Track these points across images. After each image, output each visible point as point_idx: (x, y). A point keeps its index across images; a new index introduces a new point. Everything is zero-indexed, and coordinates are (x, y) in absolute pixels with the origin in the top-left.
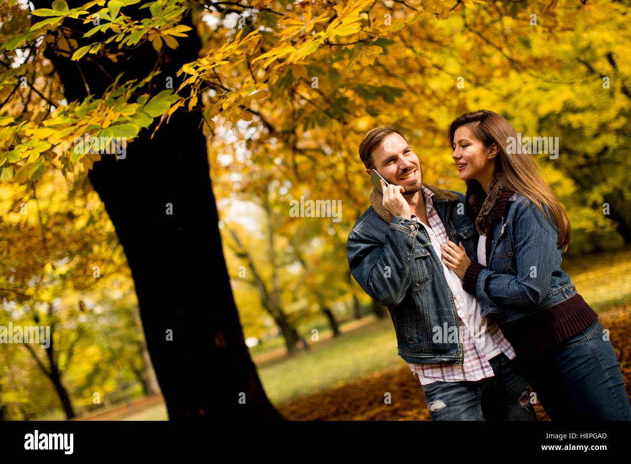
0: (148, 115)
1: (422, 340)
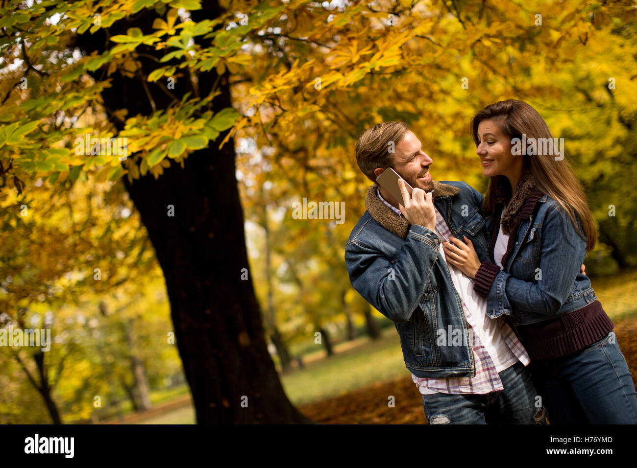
0: (214, 129)
1: (430, 353)
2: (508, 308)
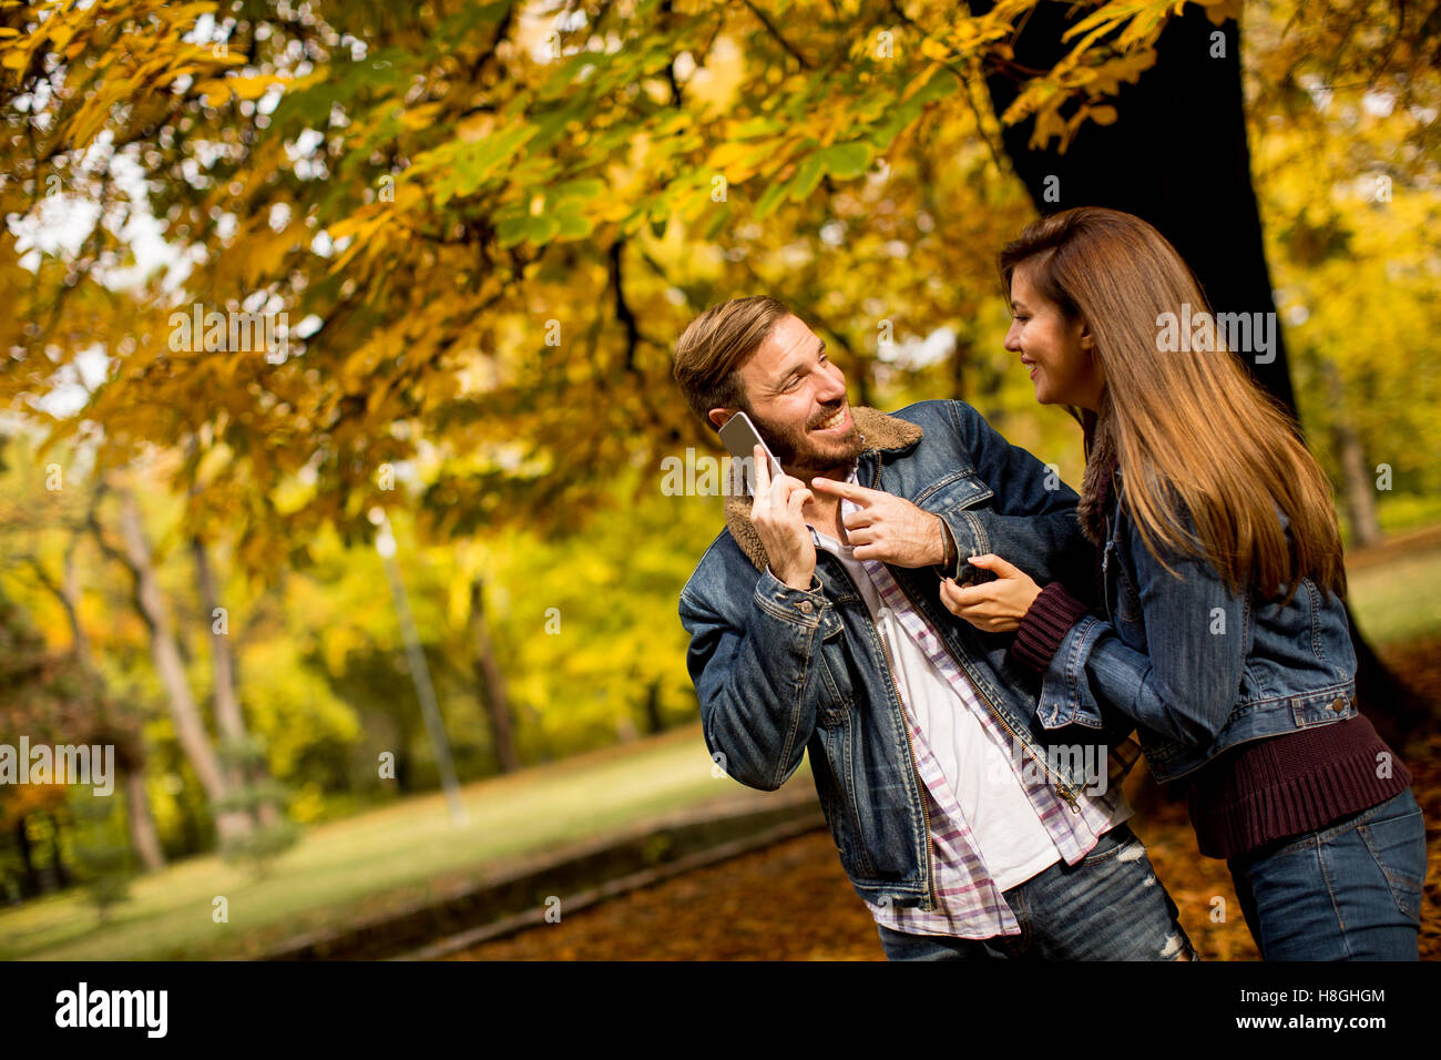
1: (852, 848)
2: (1089, 709)
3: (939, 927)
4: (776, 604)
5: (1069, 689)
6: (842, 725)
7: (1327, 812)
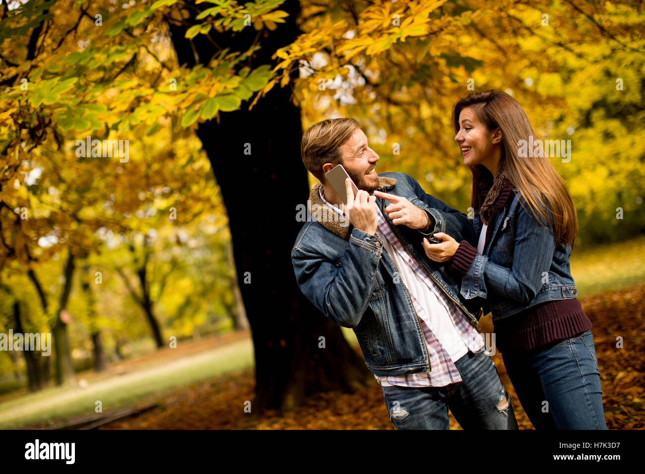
1: (385, 351)
2: (483, 290)
3: (425, 383)
4: (367, 242)
5: (475, 283)
6: (378, 299)
7: (575, 330)
